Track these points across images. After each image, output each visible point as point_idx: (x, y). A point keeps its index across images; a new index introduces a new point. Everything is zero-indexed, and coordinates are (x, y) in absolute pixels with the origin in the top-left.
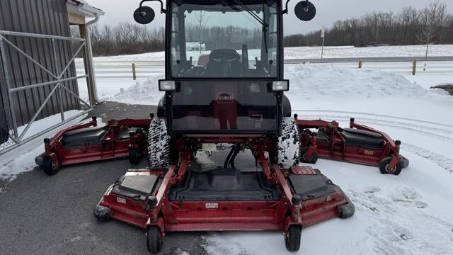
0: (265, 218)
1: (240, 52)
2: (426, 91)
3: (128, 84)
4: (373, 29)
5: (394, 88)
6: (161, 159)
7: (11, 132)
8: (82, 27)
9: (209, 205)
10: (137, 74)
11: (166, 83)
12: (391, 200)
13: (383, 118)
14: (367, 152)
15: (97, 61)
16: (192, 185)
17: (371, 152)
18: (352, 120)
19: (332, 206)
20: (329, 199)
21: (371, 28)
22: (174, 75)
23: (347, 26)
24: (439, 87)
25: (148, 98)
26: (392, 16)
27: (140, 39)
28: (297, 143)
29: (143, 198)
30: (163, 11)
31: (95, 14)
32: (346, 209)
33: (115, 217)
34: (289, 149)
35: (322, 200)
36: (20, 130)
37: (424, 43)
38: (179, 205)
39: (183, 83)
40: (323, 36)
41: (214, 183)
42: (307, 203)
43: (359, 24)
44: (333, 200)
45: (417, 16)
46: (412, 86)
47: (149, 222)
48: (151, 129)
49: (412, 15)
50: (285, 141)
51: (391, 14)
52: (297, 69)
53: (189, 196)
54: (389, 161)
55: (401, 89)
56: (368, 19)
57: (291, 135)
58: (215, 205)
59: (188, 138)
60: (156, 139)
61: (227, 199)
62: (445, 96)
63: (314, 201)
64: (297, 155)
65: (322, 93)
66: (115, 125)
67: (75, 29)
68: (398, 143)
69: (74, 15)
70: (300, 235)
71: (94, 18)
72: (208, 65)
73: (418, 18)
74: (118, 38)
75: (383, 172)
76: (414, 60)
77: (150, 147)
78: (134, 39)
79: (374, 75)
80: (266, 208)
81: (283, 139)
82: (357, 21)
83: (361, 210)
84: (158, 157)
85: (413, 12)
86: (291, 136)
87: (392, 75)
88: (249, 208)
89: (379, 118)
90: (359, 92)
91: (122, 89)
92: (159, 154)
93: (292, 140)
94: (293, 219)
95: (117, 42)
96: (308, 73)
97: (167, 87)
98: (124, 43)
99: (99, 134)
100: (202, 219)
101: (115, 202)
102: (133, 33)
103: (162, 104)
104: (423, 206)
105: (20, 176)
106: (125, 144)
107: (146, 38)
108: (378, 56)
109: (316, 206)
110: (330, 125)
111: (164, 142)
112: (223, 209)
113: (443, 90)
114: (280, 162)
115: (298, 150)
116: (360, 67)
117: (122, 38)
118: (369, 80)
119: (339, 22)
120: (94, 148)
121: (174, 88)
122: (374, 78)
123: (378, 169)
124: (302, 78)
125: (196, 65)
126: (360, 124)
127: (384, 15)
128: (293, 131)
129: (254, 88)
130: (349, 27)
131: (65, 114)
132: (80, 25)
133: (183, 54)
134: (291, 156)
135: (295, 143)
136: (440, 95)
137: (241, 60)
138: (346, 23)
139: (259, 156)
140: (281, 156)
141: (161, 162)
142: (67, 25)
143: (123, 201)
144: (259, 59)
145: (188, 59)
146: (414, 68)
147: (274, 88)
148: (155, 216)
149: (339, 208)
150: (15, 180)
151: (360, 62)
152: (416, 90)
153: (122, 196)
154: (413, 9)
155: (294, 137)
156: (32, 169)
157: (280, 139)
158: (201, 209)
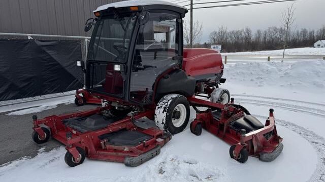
9: (73, 132)
28: (165, 113)
35: (121, 148)
44: (131, 152)
50: (159, 109)
58: (75, 132)
63: (113, 147)
86: (163, 107)
93: (162, 109)
109: (115, 150)
110: (226, 108)
115: (165, 118)
128: (166, 104)
132: (166, 33)
134: (160, 121)
135: (163, 112)
140: (156, 119)
155: (165, 108)
157: (157, 107)
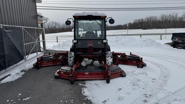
0: (101, 76)
1: (95, 32)
2: (162, 45)
3: (56, 44)
4: (150, 22)
5: (150, 44)
6: (72, 63)
7: (24, 57)
8: (42, 24)
9: (86, 73)
10: (58, 40)
11: (74, 41)
12: (138, 73)
13: (144, 54)
14: (134, 62)
15: (46, 36)
16: (81, 69)
17: (135, 62)
18: (131, 53)
19: (120, 74)
20: (119, 72)
21: (149, 22)
22: (76, 38)
23: (139, 21)
24: (167, 44)
25: (64, 48)
26: (157, 18)
27: (57, 27)
28: (112, 58)
29: (68, 71)
30: (73, 22)
31: (46, 20)
32: (124, 75)
33: (60, 77)
34: (110, 60)
35: (117, 72)
36: (26, 56)
37: (164, 28)
38: (78, 73)
39: (78, 41)
40: (128, 26)
41: (87, 68)
42: (113, 73)
43: (144, 21)
44: (120, 72)
45: (167, 17)
46: (157, 43)
47: (71, 75)
48: (69, 55)
49: (165, 17)
51: (157, 17)
52: (116, 38)
53: (81, 71)
54: (139, 64)
55: (153, 44)
56: (147, 19)
57: (110, 56)
58: (88, 73)
59: (80, 56)
60: (70, 57)
61: (91, 72)
62: (168, 47)
63: (114, 72)
64: (112, 62)
65: (125, 46)
66: (57, 54)
67: (39, 25)
68: (142, 58)
69: (40, 20)
70: (110, 81)
71: (46, 21)
72: (85, 36)
73: (167, 18)
74: (49, 27)
75: (138, 67)
76: (161, 34)
77: (69, 60)
78: (55, 27)
79: (144, 40)
80: (102, 74)
81: (108, 57)
82: (143, 19)
83: (128, 75)
84: (71, 63)
85: (165, 16)
87: (150, 39)
88: (97, 74)
89: (143, 54)
90: (138, 46)
91: (54, 45)
92: (71, 62)
93: (110, 57)
94: (108, 74)
95: (48, 29)
96: (120, 39)
97: (75, 42)
98: (51, 29)
99: (52, 57)
100: (84, 76)
101: (60, 73)
102: (54, 25)
103: (72, 48)
104: (147, 75)
105: (29, 69)
106: (60, 60)
107: (60, 27)
108: (151, 33)
109: (115, 74)
110: (123, 54)
111: (73, 58)
112: (90, 74)
113: (168, 45)
114: (107, 64)
115: (112, 61)
116: (141, 37)
117: (50, 27)
118: (142, 41)
119: (136, 20)
120: (51, 62)
121: (76, 42)
122: (143, 41)
123: (137, 67)
124: (118, 41)
125: (81, 36)
126: (133, 54)
127: (154, 17)
129: (99, 43)
130: (140, 22)
131: (38, 53)
132: (41, 24)
133: (78, 33)
134: (110, 62)
136: (167, 46)
137: (95, 35)
138: (139, 20)
139: (100, 62)
140: (107, 62)
141: (72, 64)
142: (37, 23)
143: (63, 73)
144: (101, 34)
145: (79, 34)
146: (161, 37)
147: (104, 42)
148: (73, 74)
149: (122, 74)
150: (28, 71)
151: (141, 35)
152: (159, 45)
153: (62, 72)
154: (165, 15)
155: (111, 56)
156: (32, 68)
157: (107, 57)
158: (84, 74)
